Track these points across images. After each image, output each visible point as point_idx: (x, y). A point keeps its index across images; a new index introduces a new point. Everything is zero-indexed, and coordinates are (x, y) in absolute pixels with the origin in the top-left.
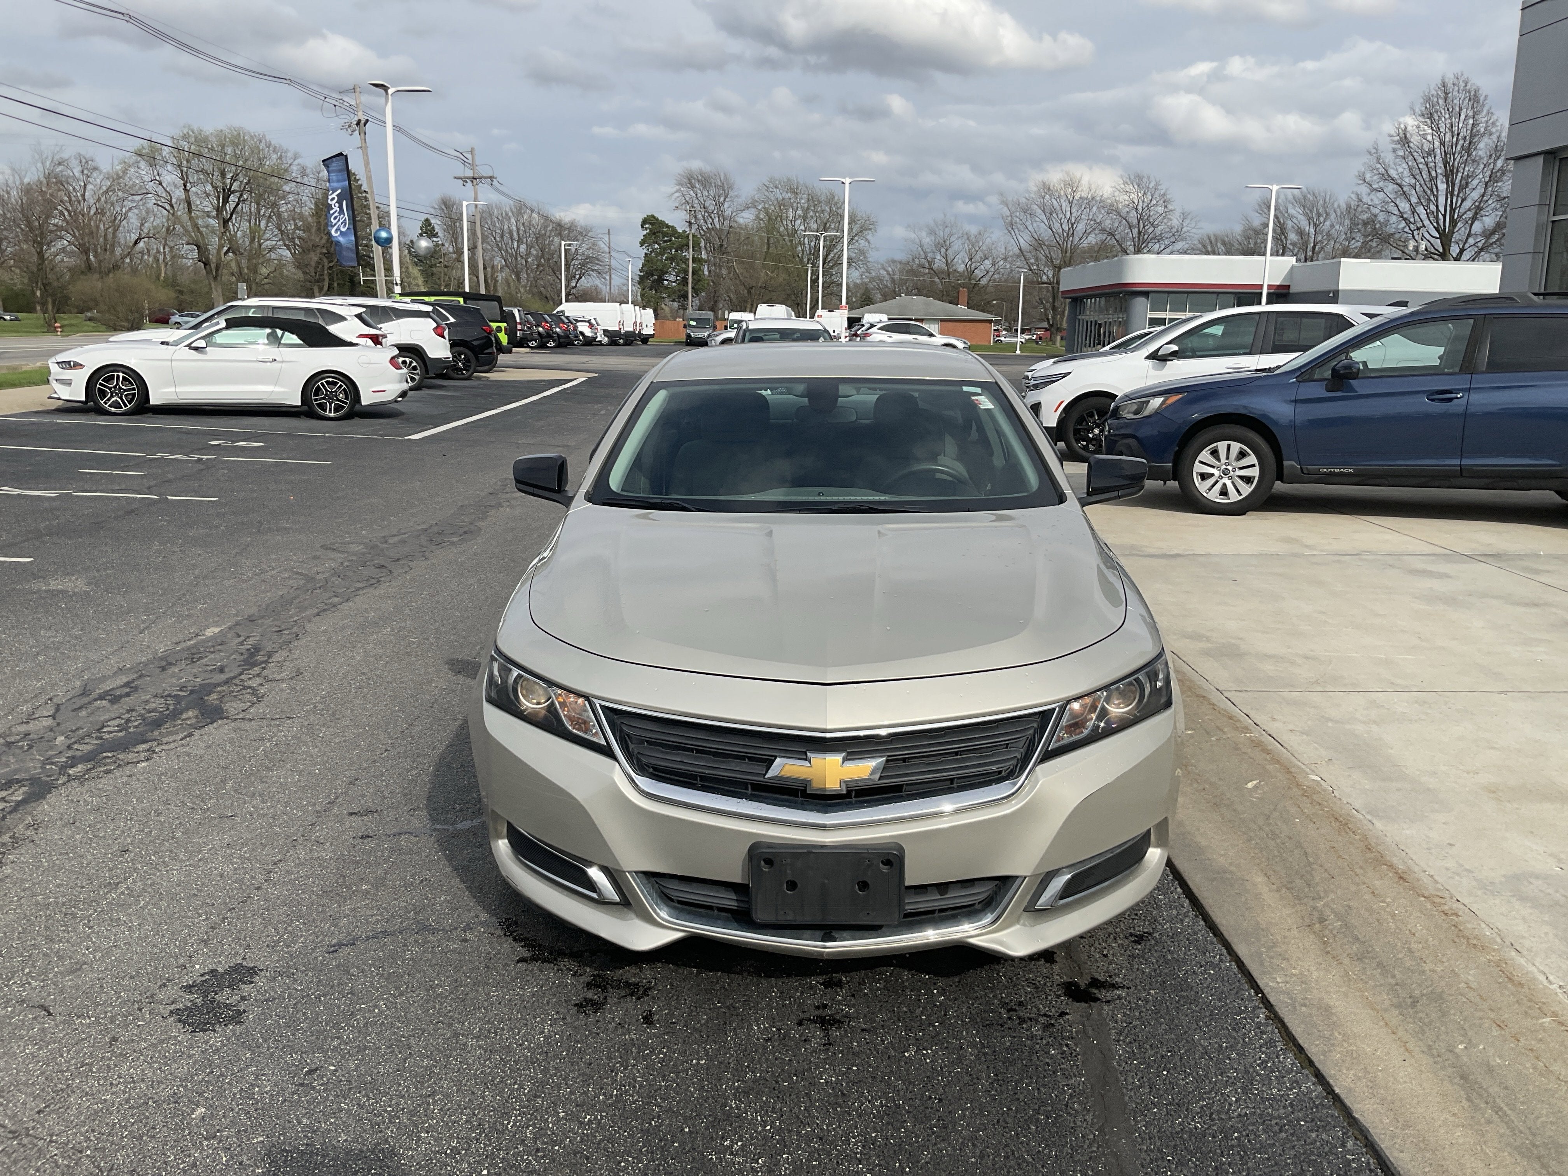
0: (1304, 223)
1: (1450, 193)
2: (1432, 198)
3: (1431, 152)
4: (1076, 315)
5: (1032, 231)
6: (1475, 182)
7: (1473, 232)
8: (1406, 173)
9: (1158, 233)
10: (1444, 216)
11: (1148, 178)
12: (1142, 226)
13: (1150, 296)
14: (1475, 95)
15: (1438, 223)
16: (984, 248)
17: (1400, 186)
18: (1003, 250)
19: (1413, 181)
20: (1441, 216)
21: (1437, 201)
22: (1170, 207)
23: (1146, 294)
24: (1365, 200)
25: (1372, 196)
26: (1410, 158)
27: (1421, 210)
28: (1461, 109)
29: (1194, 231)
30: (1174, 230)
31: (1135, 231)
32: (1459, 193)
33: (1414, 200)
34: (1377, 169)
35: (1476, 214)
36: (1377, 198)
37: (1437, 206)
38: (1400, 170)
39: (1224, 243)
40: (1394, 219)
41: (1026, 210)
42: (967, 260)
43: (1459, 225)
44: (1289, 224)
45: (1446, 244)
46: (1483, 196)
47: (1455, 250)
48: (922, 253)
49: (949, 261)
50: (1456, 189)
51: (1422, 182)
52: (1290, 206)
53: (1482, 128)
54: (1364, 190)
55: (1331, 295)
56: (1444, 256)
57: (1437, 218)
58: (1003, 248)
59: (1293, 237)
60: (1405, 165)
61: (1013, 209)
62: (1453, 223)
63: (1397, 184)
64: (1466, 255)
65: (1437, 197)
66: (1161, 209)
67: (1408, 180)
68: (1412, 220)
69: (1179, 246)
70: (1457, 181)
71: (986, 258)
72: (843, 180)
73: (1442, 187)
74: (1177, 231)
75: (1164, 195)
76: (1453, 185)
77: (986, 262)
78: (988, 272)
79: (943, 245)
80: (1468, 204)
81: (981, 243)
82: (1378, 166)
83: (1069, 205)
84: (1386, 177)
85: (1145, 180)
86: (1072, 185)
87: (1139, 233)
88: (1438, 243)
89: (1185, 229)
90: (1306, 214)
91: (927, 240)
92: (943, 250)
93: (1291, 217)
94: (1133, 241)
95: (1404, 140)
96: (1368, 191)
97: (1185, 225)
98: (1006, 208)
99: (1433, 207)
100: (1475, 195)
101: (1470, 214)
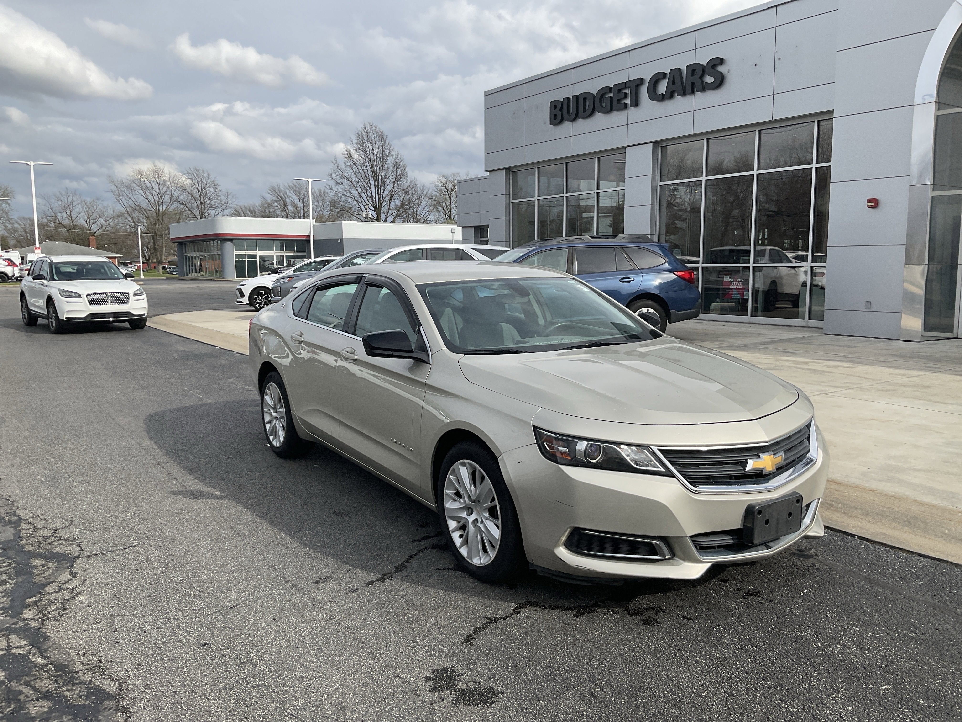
0: (296, 201)
1: (377, 186)
2: (368, 188)
3: (364, 164)
4: (183, 253)
5: (134, 200)
6: (388, 181)
7: (391, 208)
8: (353, 175)
9: (213, 204)
10: (375, 198)
11: (203, 171)
12: (202, 199)
13: (234, 241)
14: (381, 135)
15: (373, 203)
16: (98, 210)
17: (351, 182)
18: (112, 212)
19: (357, 180)
20: (374, 199)
21: (371, 190)
22: (219, 188)
23: (231, 240)
24: (334, 189)
25: (337, 187)
26: (354, 166)
27: (363, 195)
28: (376, 142)
29: (235, 203)
30: (223, 203)
31: (199, 202)
32: (381, 187)
33: (359, 190)
34: (338, 172)
35: (391, 197)
36: (340, 188)
37: (371, 194)
38: (350, 173)
39: (250, 211)
40: (350, 200)
41: (128, 187)
42: (86, 218)
43: (384, 204)
44: (288, 201)
45: (378, 214)
46: (393, 188)
47: (383, 216)
48: (52, 213)
49: (73, 219)
50: (380, 184)
51: (362, 180)
52: (288, 191)
53: (387, 152)
54: (332, 183)
55: (339, 241)
56: (378, 220)
57: (372, 199)
58: (112, 210)
59: (291, 208)
60: (351, 171)
61: (119, 186)
62: (381, 203)
63: (350, 181)
64: (390, 219)
65: (370, 188)
66: (212, 190)
67: (354, 179)
68: (359, 201)
69: (226, 212)
70: (380, 180)
71: (100, 217)
72: (29, 163)
73: (373, 183)
74: (225, 203)
75: (214, 181)
76: (378, 182)
77: (100, 219)
78: (102, 226)
79: (68, 208)
80: (386, 192)
81: (95, 207)
82: (339, 170)
83: (157, 185)
84: (343, 176)
85: (201, 172)
86: (158, 173)
87: (201, 204)
88: (374, 213)
89: (229, 202)
90: (298, 196)
91: (56, 205)
92: (68, 212)
93: (289, 197)
94: (198, 208)
95: (350, 157)
96: (335, 184)
97: (229, 200)
98: (114, 186)
99: (369, 194)
100: (389, 188)
101: (387, 198)
